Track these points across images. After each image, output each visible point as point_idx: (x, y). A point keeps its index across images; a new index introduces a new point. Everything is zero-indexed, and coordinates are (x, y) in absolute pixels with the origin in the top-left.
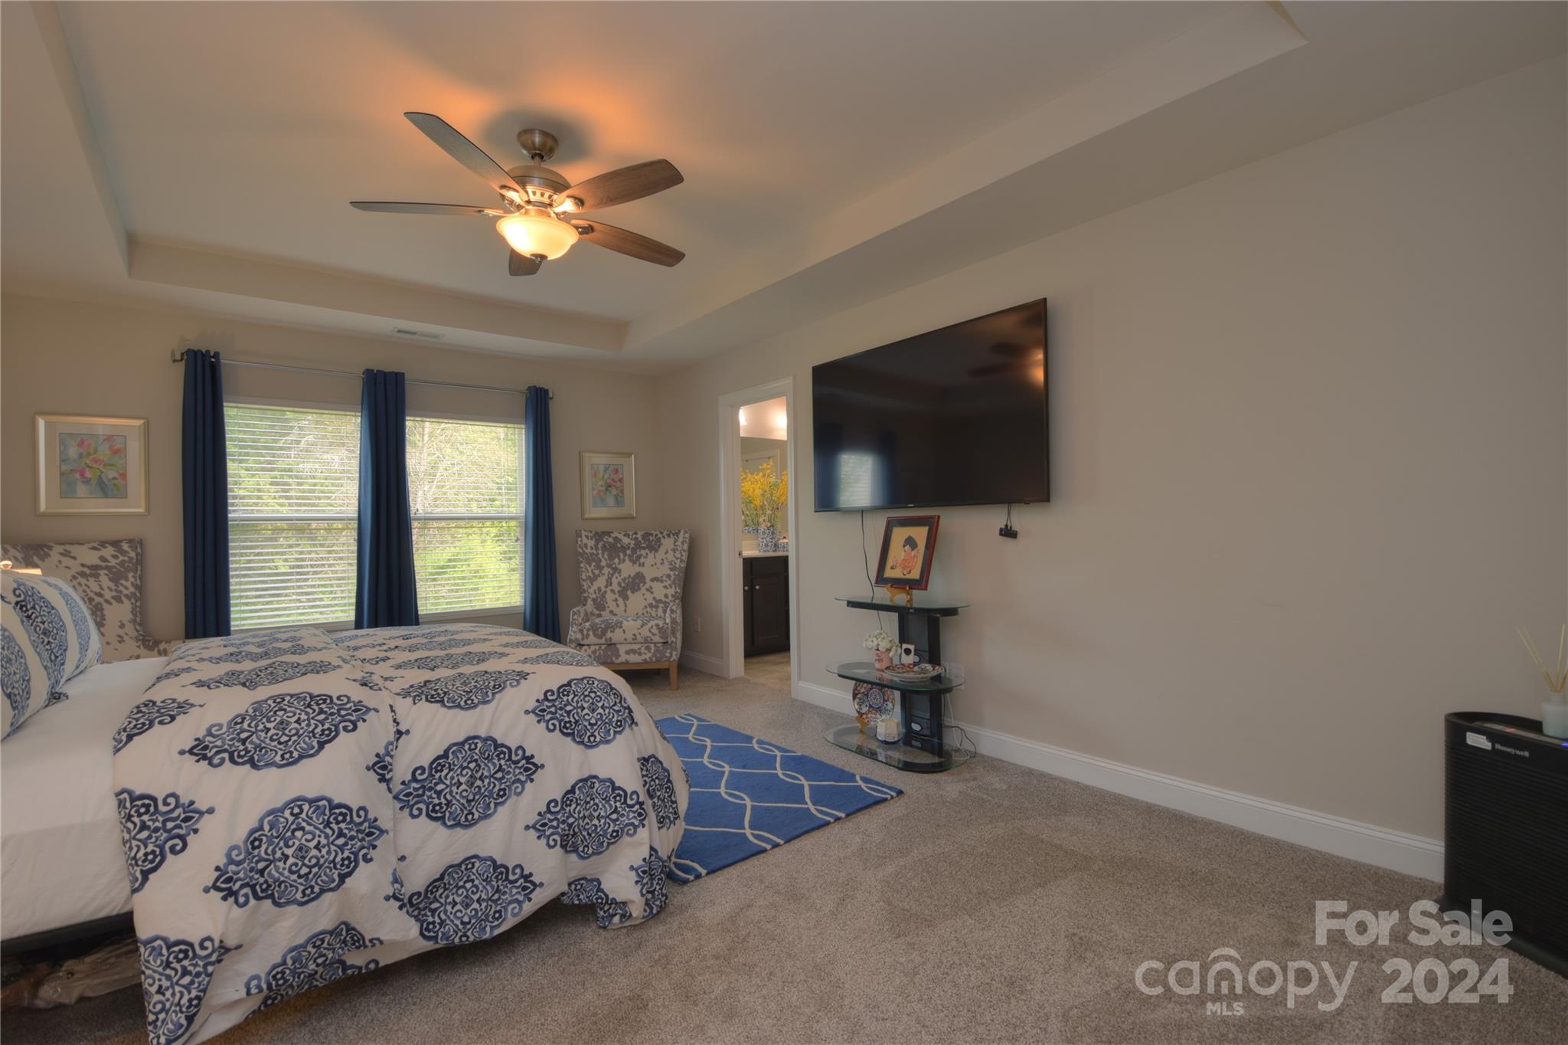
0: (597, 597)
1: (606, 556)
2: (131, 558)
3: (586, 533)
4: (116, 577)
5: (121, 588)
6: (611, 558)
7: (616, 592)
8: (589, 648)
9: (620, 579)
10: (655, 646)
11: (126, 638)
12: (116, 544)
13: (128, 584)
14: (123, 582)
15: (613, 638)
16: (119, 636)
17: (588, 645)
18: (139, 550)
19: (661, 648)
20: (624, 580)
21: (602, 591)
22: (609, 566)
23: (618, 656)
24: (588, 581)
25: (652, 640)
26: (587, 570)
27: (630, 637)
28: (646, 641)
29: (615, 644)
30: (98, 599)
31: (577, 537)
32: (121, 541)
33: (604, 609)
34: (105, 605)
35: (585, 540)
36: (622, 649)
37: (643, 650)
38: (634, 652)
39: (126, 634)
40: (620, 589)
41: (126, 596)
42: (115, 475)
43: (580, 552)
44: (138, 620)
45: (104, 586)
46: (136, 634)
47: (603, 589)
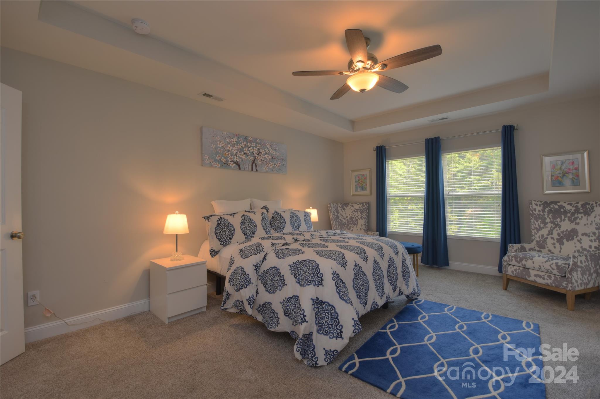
0: (540, 240)
1: (550, 216)
2: (365, 207)
3: (536, 202)
4: (362, 212)
5: (363, 215)
6: (554, 218)
7: (555, 239)
8: (513, 267)
9: (559, 231)
10: (555, 277)
11: (362, 229)
12: (363, 203)
13: (364, 215)
14: (363, 214)
15: (526, 264)
16: (361, 228)
17: (513, 265)
18: (368, 205)
19: (559, 279)
20: (563, 232)
21: (545, 237)
22: (551, 222)
23: (529, 276)
24: (535, 230)
25: (552, 272)
26: (535, 224)
27: (537, 267)
28: (548, 271)
29: (528, 269)
30: (357, 218)
31: (529, 204)
32: (364, 203)
33: (544, 248)
34: (358, 220)
35: (534, 206)
36: (533, 273)
37: (546, 277)
38: (540, 276)
39: (362, 228)
40: (559, 238)
41: (364, 218)
42: (365, 185)
43: (531, 213)
44: (366, 224)
45: (359, 215)
46: (365, 228)
47: (545, 236)
